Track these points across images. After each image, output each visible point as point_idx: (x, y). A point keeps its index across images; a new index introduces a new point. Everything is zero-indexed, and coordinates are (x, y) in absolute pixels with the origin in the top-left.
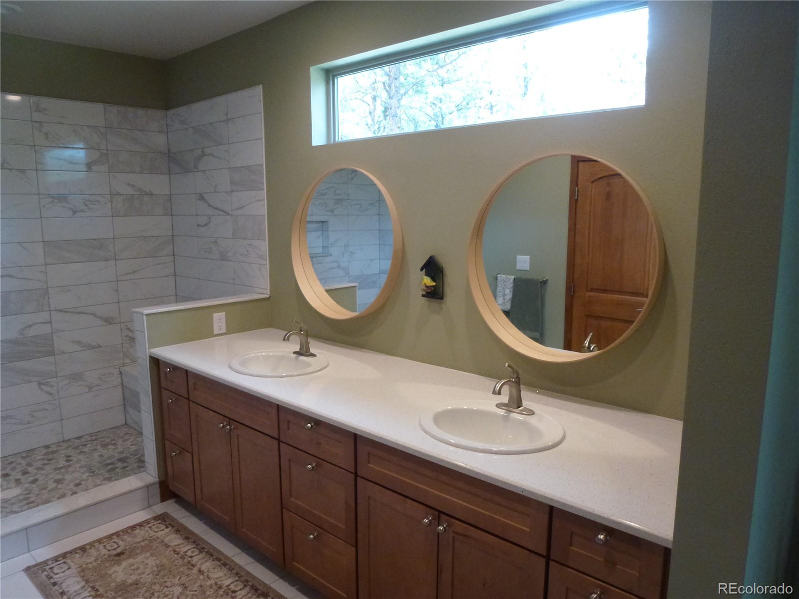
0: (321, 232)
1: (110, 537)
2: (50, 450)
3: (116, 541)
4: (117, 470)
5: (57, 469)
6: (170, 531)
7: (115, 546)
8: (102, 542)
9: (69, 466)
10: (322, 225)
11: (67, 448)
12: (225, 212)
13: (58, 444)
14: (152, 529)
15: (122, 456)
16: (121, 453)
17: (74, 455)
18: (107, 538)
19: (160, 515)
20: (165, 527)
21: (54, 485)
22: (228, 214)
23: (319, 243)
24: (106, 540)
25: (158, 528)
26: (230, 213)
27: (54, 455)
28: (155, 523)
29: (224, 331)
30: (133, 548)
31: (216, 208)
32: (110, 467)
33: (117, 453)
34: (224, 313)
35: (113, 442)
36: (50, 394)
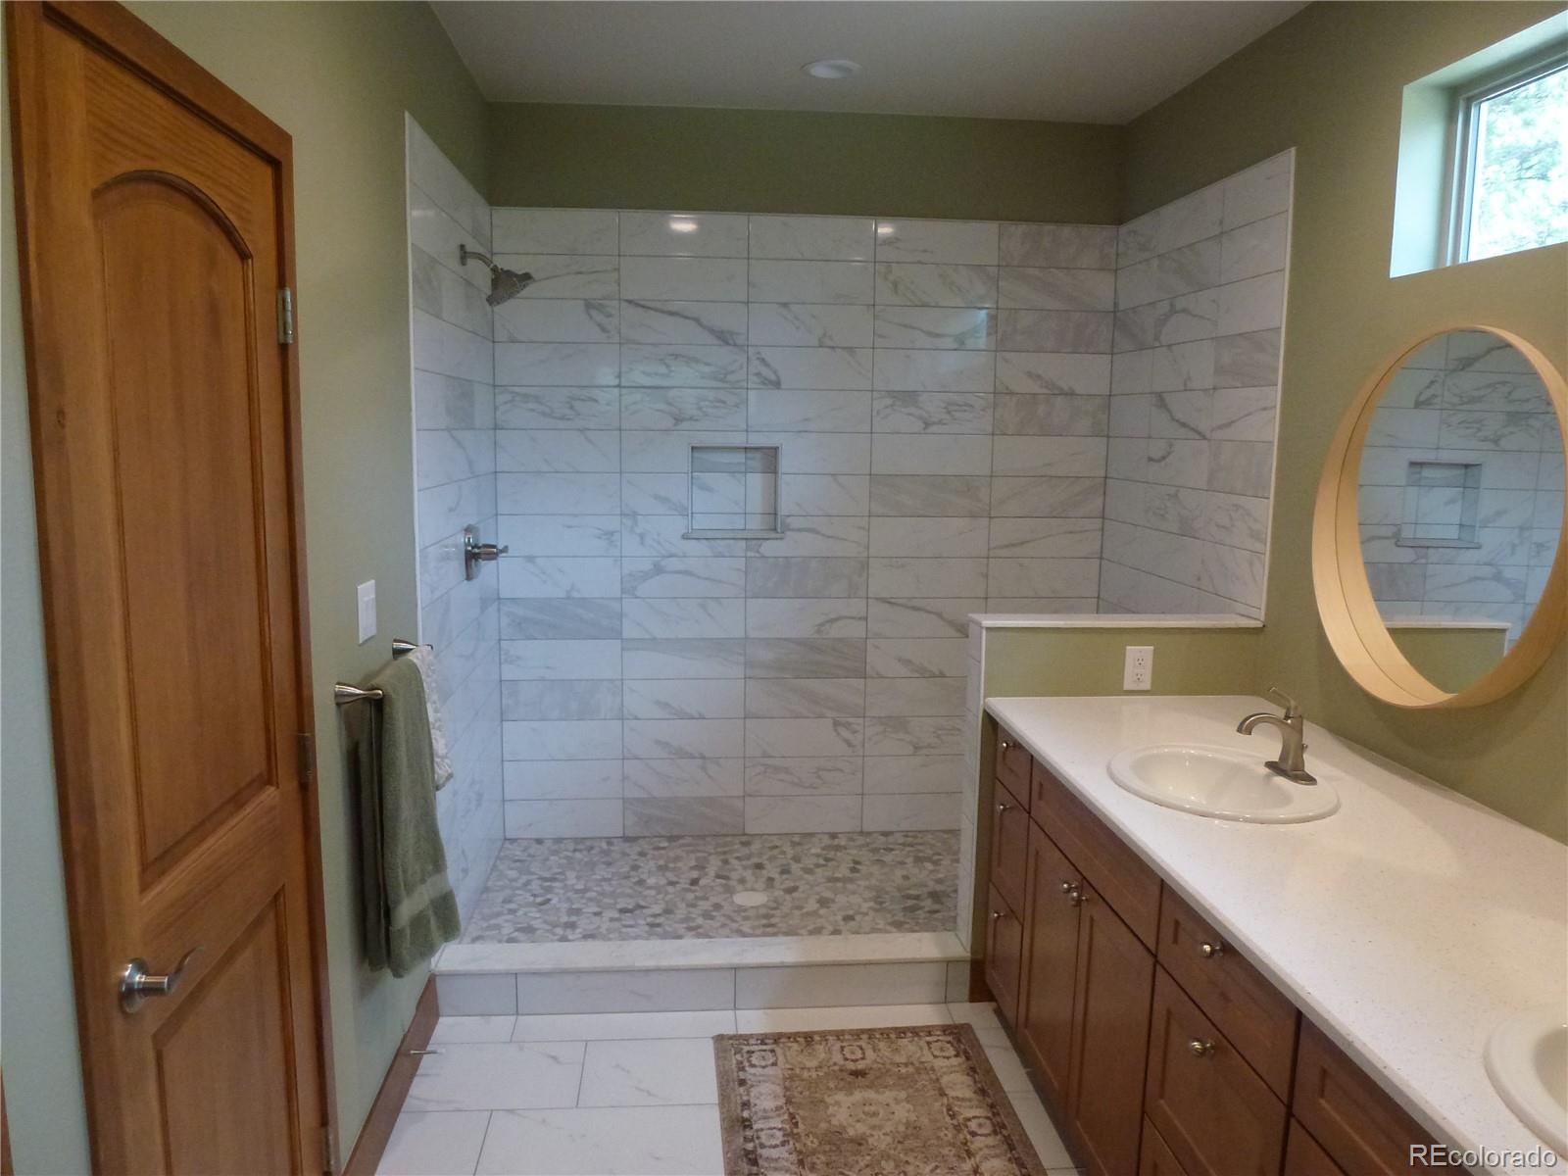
0: (1462, 489)
1: (858, 1035)
2: (836, 842)
3: (864, 1045)
4: (920, 912)
5: (833, 880)
6: (960, 1065)
7: (859, 1054)
8: (841, 1038)
9: (851, 880)
10: (1466, 474)
11: (860, 847)
12: (1199, 433)
13: (850, 836)
14: (930, 1048)
15: (939, 888)
16: (940, 881)
17: (867, 863)
18: (852, 1035)
19: (956, 1027)
20: (954, 1053)
21: (816, 906)
22: (1204, 438)
23: (1454, 514)
24: (850, 1037)
25: (942, 1049)
26: (1208, 436)
27: (839, 854)
28: (940, 1038)
29: (1147, 685)
30: (884, 1071)
31: (1184, 425)
32: (910, 903)
33: (932, 880)
34: (1152, 647)
35: (936, 857)
36: (849, 744)
